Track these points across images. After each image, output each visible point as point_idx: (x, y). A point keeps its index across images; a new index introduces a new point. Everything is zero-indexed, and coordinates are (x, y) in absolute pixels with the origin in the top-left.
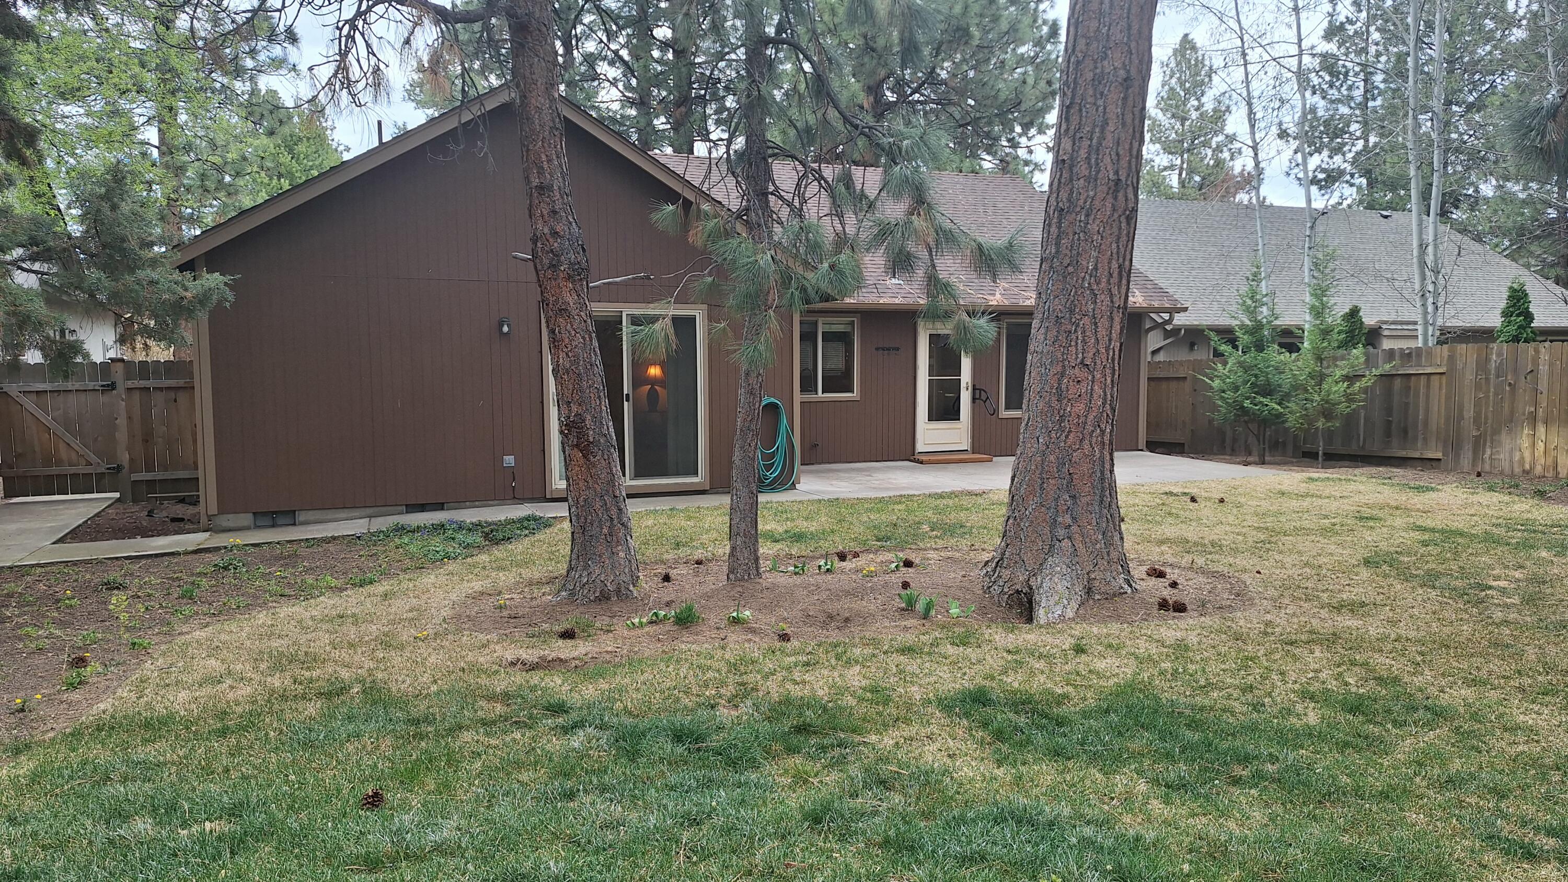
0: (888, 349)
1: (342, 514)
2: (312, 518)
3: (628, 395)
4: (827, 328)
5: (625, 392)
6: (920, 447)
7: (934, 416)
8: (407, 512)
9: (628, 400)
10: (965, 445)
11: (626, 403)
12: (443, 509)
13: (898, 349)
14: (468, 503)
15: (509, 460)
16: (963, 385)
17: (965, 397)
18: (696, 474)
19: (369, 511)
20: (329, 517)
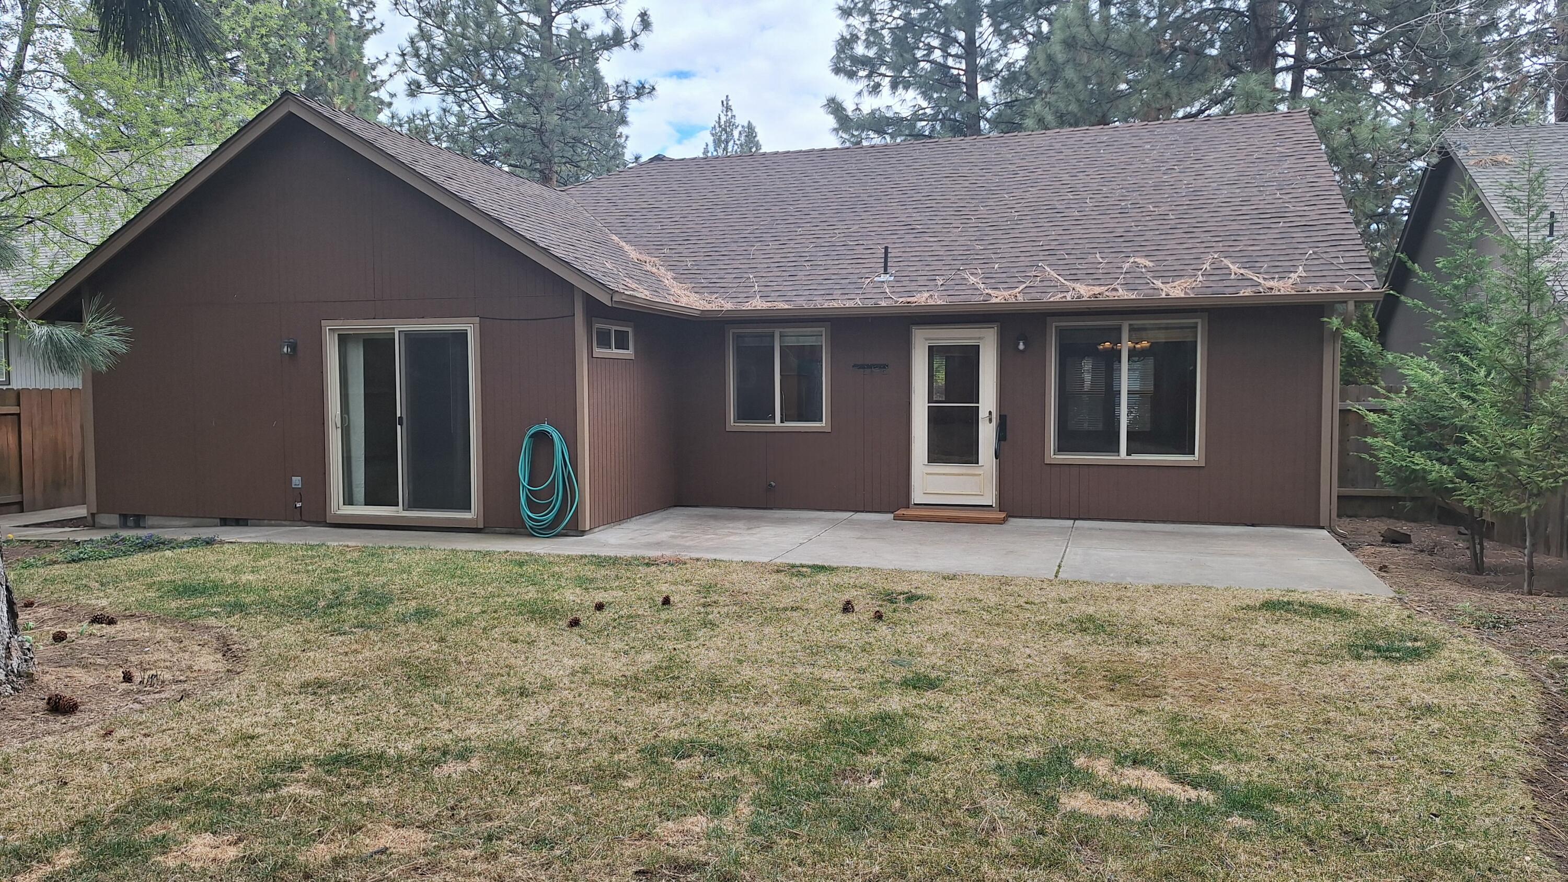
0: (870, 367)
1: (177, 522)
2: (156, 523)
3: (401, 418)
4: (791, 342)
5: (399, 415)
6: (917, 497)
7: (938, 454)
8: (221, 525)
9: (401, 424)
10: (989, 498)
11: (399, 427)
12: (247, 525)
13: (884, 366)
14: (266, 522)
15: (296, 481)
16: (983, 414)
17: (987, 434)
18: (468, 508)
19: (194, 521)
20: (168, 523)
